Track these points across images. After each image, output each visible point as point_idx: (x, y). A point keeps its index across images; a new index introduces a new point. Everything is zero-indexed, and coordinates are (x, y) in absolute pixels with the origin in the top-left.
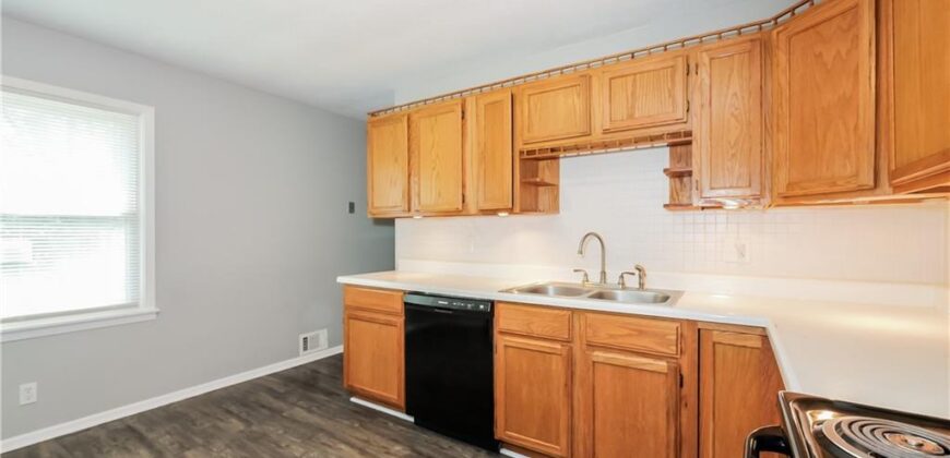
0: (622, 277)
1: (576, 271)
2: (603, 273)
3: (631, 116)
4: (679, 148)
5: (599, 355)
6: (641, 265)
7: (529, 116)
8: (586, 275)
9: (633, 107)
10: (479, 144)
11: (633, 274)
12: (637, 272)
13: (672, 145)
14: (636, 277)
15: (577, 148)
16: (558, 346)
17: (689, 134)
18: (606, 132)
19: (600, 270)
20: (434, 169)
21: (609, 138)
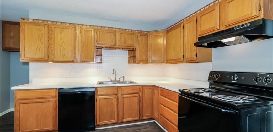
0: (119, 79)
1: (108, 78)
2: (115, 78)
3: (125, 43)
4: (130, 51)
5: (125, 96)
6: (124, 76)
7: (99, 37)
8: (111, 79)
9: (126, 41)
10: (82, 41)
11: (122, 78)
12: (123, 77)
13: (128, 50)
14: (123, 79)
15: (112, 48)
16: (115, 96)
17: (136, 49)
18: (120, 45)
19: (114, 77)
20: (62, 46)
21: (120, 47)
